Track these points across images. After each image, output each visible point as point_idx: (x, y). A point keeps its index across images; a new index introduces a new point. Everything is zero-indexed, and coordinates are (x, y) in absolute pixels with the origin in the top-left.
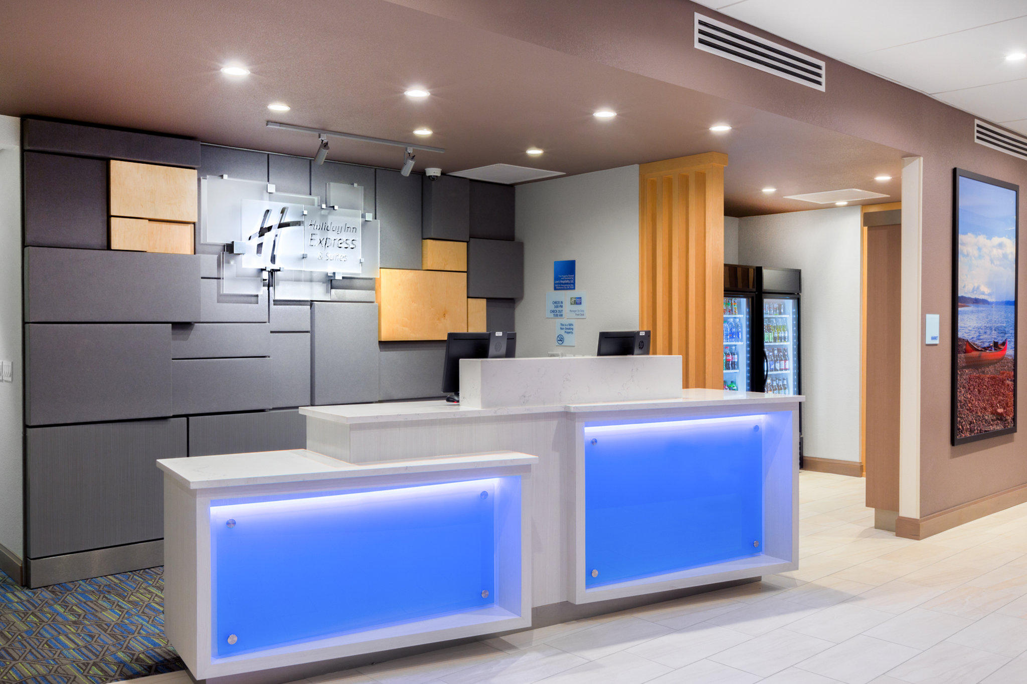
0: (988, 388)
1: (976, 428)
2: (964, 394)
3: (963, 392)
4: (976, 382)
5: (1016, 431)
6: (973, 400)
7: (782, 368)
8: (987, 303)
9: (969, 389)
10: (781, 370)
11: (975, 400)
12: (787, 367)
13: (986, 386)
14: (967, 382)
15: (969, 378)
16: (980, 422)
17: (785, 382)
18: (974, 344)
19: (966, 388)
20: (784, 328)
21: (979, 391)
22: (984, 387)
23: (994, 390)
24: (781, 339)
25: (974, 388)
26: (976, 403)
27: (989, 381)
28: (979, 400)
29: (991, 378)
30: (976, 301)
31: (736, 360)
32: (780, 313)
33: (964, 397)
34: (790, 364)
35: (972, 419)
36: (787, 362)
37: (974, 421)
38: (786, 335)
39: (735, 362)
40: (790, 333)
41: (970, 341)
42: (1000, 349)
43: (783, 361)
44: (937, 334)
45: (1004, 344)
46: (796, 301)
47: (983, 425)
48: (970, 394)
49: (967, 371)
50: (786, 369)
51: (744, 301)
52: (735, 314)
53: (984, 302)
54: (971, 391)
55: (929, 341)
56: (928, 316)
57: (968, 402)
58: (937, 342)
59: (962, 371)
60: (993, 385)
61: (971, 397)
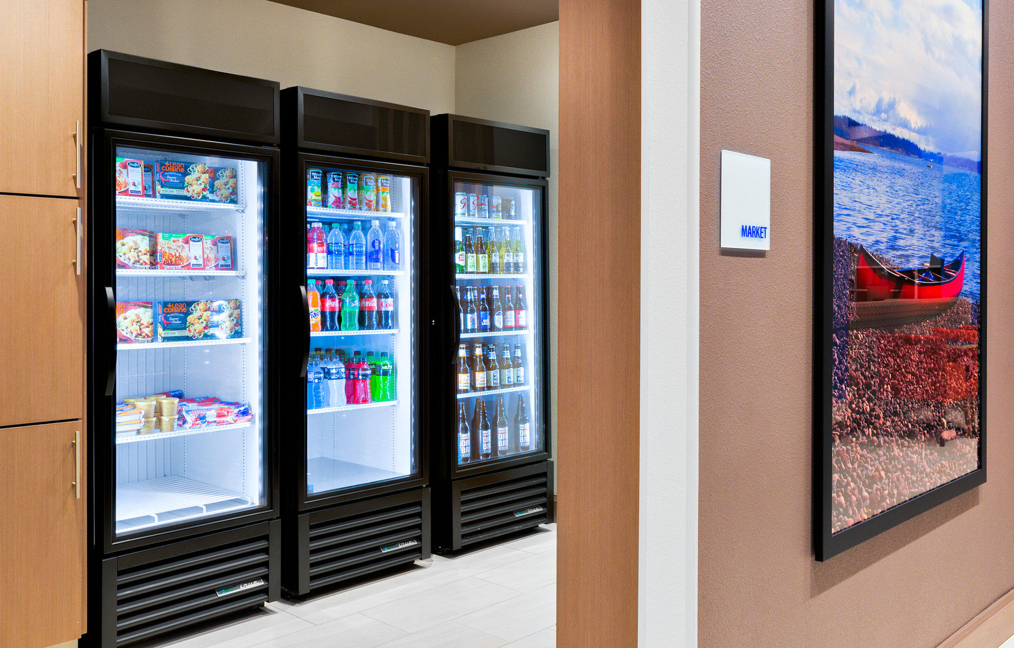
0: (919, 379)
1: (886, 492)
2: (851, 403)
3: (849, 396)
4: (887, 366)
5: (983, 479)
6: (878, 417)
7: (509, 324)
8: (914, 154)
9: (868, 386)
10: (506, 328)
11: (885, 416)
12: (522, 322)
13: (913, 374)
14: (862, 366)
15: (869, 355)
16: (898, 473)
17: (518, 353)
18: (881, 259)
19: (857, 385)
20: (516, 247)
21: (896, 391)
22: (910, 376)
23: (934, 384)
24: (507, 268)
25: (882, 383)
26: (888, 424)
27: (922, 362)
28: (896, 414)
29: (925, 353)
30: (886, 141)
31: (390, 309)
32: (509, 217)
33: (853, 410)
34: (529, 317)
35: (877, 470)
36: (523, 313)
37: (883, 473)
38: (521, 260)
39: (387, 312)
40: (529, 257)
41: (869, 251)
42: (949, 276)
43: (513, 312)
44: (763, 219)
45: (957, 264)
46: (539, 192)
47: (907, 479)
48: (869, 400)
49: (860, 336)
50: (518, 327)
51: (406, 183)
52: (385, 211)
53: (907, 148)
54: (874, 392)
55: (731, 239)
56: (729, 158)
57: (864, 424)
58: (762, 244)
59: (848, 335)
60: (930, 370)
61: (872, 410)
